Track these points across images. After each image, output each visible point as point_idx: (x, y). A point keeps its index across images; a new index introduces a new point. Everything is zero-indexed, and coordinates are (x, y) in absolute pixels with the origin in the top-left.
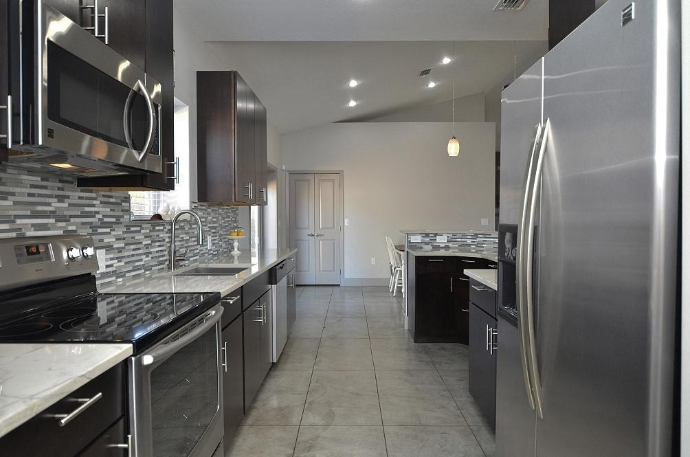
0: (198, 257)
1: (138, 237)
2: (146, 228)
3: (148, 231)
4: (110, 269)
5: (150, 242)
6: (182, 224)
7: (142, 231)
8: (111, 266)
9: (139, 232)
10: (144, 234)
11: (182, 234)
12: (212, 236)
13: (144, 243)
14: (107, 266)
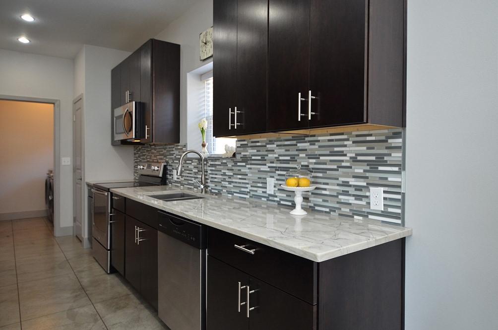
0: (248, 197)
1: (190, 167)
2: (195, 162)
3: (196, 164)
4: (178, 180)
5: (197, 171)
6: (224, 161)
7: (193, 164)
8: (179, 178)
9: (191, 164)
10: (193, 165)
11: (223, 169)
12: (277, 180)
13: (194, 171)
14: (177, 178)
